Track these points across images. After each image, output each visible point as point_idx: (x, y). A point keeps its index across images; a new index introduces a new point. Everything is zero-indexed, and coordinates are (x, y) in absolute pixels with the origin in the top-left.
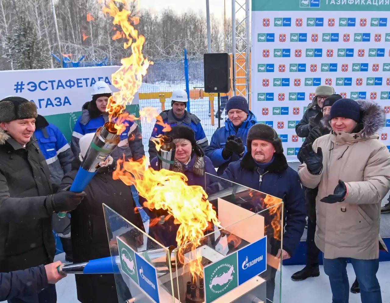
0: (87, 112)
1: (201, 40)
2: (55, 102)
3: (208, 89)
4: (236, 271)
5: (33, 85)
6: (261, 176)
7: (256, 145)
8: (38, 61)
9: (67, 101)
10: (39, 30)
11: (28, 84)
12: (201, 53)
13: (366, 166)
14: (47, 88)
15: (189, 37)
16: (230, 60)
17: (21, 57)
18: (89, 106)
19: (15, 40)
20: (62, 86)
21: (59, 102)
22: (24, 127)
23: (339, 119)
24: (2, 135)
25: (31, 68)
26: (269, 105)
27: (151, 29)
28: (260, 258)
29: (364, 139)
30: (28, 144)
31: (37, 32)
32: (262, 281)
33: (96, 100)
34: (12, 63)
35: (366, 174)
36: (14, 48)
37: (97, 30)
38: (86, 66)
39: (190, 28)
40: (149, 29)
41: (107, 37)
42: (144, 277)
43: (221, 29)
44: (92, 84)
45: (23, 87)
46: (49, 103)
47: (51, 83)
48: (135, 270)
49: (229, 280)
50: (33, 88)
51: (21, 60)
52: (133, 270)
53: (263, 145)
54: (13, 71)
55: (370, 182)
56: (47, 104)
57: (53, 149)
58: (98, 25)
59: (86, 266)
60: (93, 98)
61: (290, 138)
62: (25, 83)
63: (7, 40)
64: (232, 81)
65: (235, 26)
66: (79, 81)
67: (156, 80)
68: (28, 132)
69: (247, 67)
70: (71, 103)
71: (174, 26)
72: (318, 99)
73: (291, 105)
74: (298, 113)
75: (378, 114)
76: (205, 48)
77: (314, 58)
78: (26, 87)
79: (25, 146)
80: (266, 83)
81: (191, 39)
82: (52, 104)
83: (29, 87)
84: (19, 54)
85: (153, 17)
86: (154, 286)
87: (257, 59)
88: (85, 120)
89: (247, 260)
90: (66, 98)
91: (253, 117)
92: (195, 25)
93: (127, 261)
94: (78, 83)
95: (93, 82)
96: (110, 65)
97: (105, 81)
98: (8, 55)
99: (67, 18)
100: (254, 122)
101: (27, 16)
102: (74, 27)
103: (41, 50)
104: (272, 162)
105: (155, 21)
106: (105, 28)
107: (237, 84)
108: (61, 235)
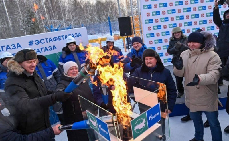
0: (64, 52)
1: (116, 12)
2: (48, 49)
3: (122, 35)
4: (146, 121)
5: (37, 41)
6: (152, 74)
7: (147, 59)
8: (38, 30)
9: (54, 47)
10: (37, 15)
11: (35, 41)
12: (117, 18)
13: (208, 65)
14: (44, 42)
15: (110, 11)
16: (131, 19)
17: (30, 29)
18: (65, 49)
19: (26, 21)
20: (52, 40)
21: (51, 48)
22: (29, 65)
23: (192, 43)
24: (21, 69)
25: (35, 34)
26: (152, 39)
27: (91, 9)
28: (158, 114)
29: (206, 52)
30: (33, 73)
31: (36, 16)
32: (159, 125)
33: (68, 46)
34: (25, 32)
35: (208, 69)
36: (26, 25)
37: (65, 12)
38: (61, 30)
39: (110, 6)
40: (90, 9)
41: (70, 15)
42: (102, 129)
43: (125, 5)
44: (66, 38)
45: (33, 43)
46: (46, 49)
47: (46, 40)
48: (97, 126)
49: (144, 126)
50: (38, 43)
51: (30, 30)
52: (96, 126)
53: (151, 59)
54: (26, 36)
55: (211, 74)
56: (45, 50)
57: (50, 71)
58: (65, 10)
59: (73, 126)
60: (67, 45)
61: (164, 54)
62: (34, 41)
63: (22, 21)
64: (133, 30)
65: (132, 3)
66: (59, 37)
67: (96, 33)
68: (32, 67)
69: (140, 22)
70: (57, 48)
71: (102, 6)
72: (175, 34)
73: (163, 38)
74: (167, 42)
75: (212, 39)
76: (118, 15)
77: (172, 14)
78: (34, 43)
79: (32, 74)
80: (150, 29)
81: (111, 12)
82: (47, 50)
83: (36, 43)
84: (29, 28)
85: (91, 3)
86: (107, 133)
87: (144, 17)
88: (64, 56)
89: (151, 115)
90: (54, 46)
91: (145, 46)
92: (112, 5)
93: (92, 122)
94: (59, 38)
95: (66, 37)
96: (72, 28)
97: (72, 36)
98: (23, 29)
99: (50, 8)
100: (145, 48)
101: (31, 9)
102: (54, 12)
103: (39, 24)
104: (156, 66)
105: (92, 5)
106: (68, 11)
107: (135, 31)
108: (58, 113)
